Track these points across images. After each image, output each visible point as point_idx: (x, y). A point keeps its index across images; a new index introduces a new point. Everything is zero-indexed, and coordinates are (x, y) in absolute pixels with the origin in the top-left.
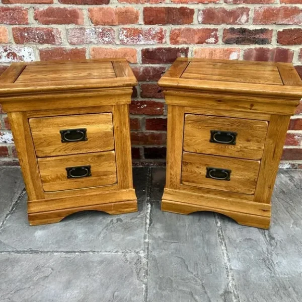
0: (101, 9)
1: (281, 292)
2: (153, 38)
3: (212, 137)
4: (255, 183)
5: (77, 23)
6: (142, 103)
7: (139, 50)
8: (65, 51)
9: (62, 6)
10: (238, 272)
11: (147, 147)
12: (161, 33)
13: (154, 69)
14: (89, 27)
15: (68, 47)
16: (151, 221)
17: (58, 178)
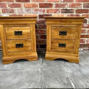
0: (27, 4)
1: (85, 77)
2: (42, 12)
3: (60, 33)
4: (73, 47)
5: (20, 7)
6: (39, 30)
7: (38, 15)
9: (16, 3)
10: (71, 73)
11: (41, 44)
12: (44, 10)
13: (42, 20)
14: (24, 9)
15: (18, 14)
16: (42, 62)
17: (13, 47)
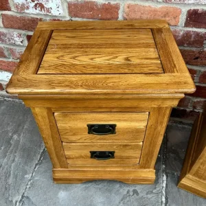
7: (185, 10)
8: (96, 5)
13: (197, 34)
16: (166, 199)
